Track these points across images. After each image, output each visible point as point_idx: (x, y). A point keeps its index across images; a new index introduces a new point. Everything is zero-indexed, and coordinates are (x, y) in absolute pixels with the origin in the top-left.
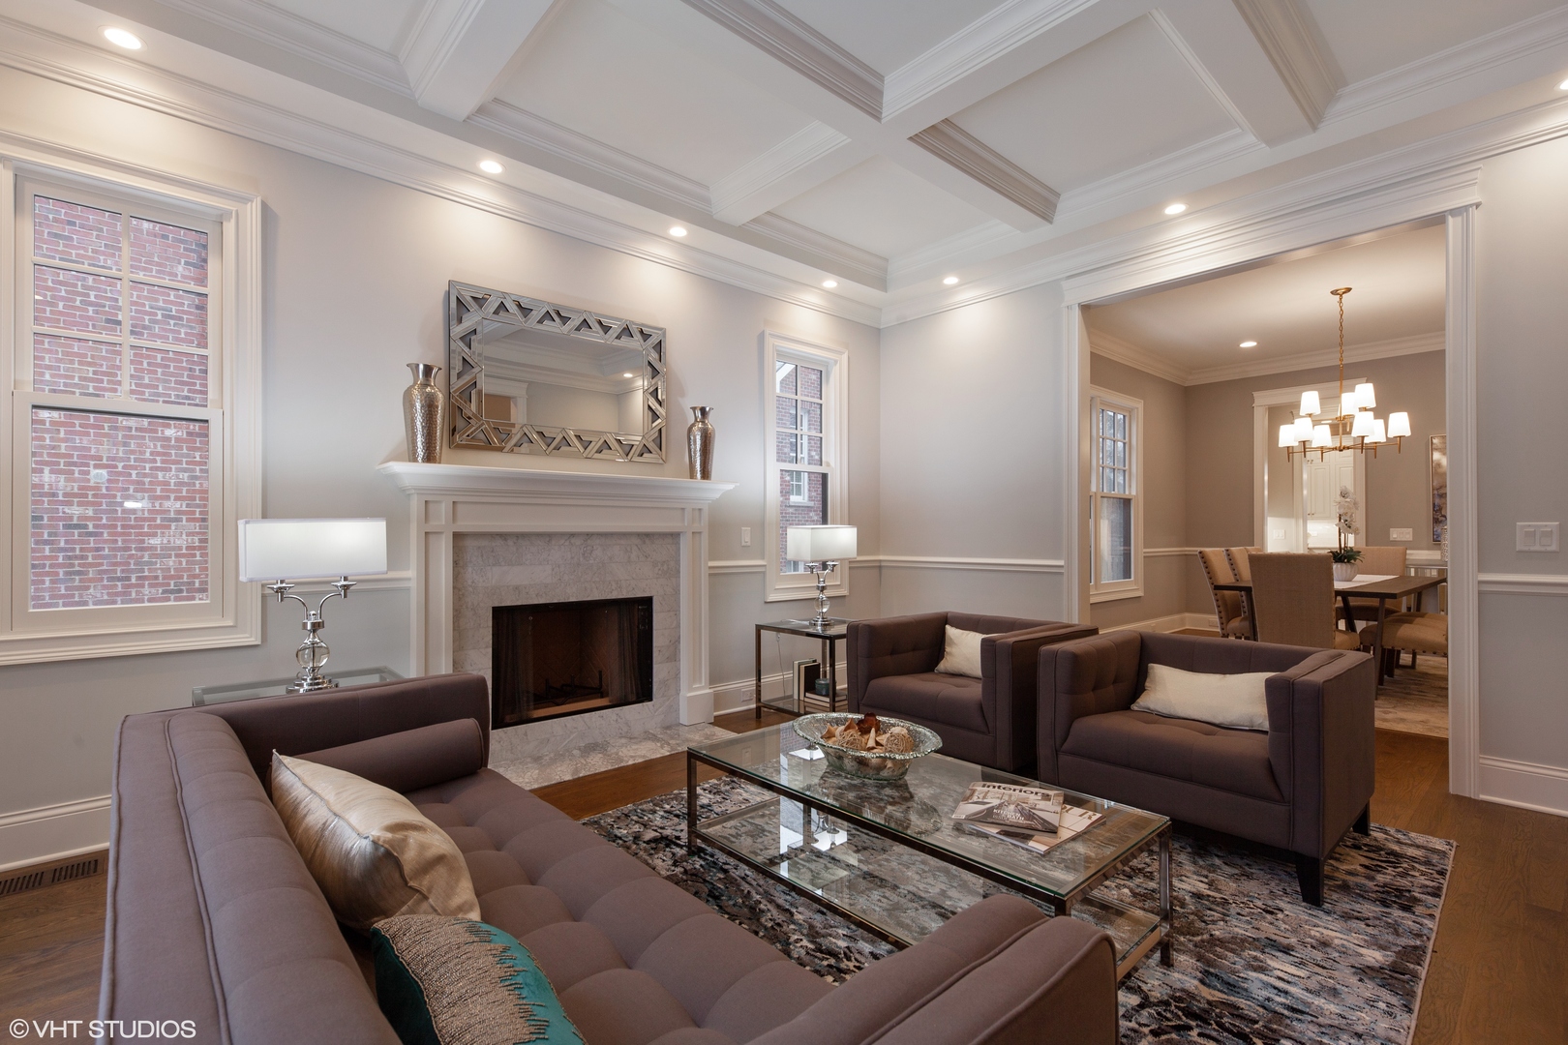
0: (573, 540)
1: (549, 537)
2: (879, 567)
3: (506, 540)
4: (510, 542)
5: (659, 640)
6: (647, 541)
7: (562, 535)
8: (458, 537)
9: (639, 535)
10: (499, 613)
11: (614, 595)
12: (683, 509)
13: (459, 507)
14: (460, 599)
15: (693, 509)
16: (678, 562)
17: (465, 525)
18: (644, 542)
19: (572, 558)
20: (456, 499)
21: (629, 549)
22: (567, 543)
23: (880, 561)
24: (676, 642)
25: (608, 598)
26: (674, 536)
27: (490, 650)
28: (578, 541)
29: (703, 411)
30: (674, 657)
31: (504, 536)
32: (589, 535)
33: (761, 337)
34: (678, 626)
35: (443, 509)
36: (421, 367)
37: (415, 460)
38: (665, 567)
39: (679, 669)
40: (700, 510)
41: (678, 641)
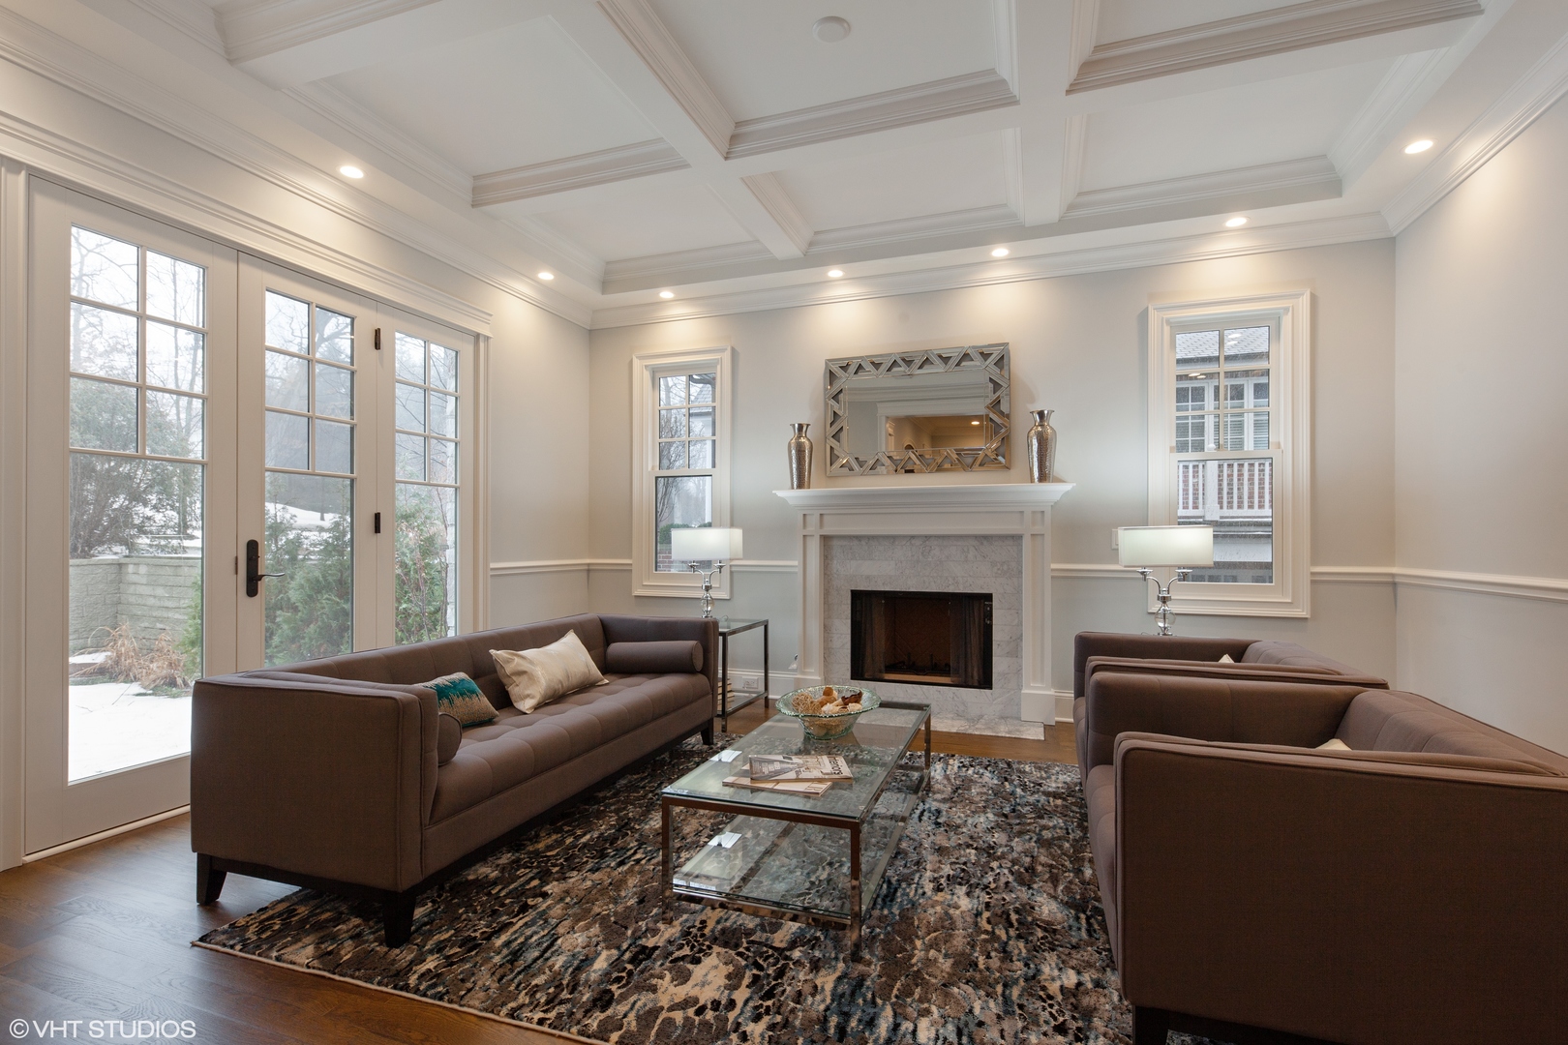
0: (913, 541)
1: (893, 539)
2: (1393, 584)
3: (860, 541)
4: (863, 543)
5: (998, 635)
6: (985, 543)
7: (904, 537)
8: (826, 539)
9: (976, 537)
10: (856, 595)
11: (951, 589)
12: (1022, 512)
13: (825, 517)
14: (829, 582)
15: (1034, 512)
16: (1020, 563)
17: (828, 530)
18: (982, 544)
19: (913, 556)
20: (822, 512)
21: (966, 550)
22: (908, 544)
23: (1393, 575)
24: (1017, 641)
25: (945, 591)
26: (1017, 538)
27: (849, 621)
28: (917, 542)
29: (1041, 414)
30: (1015, 652)
31: (859, 538)
32: (928, 537)
33: (1144, 317)
34: (1020, 624)
35: (814, 520)
36: (797, 426)
37: (793, 488)
38: (1005, 567)
39: (1021, 666)
40: (1043, 512)
41: (1020, 638)
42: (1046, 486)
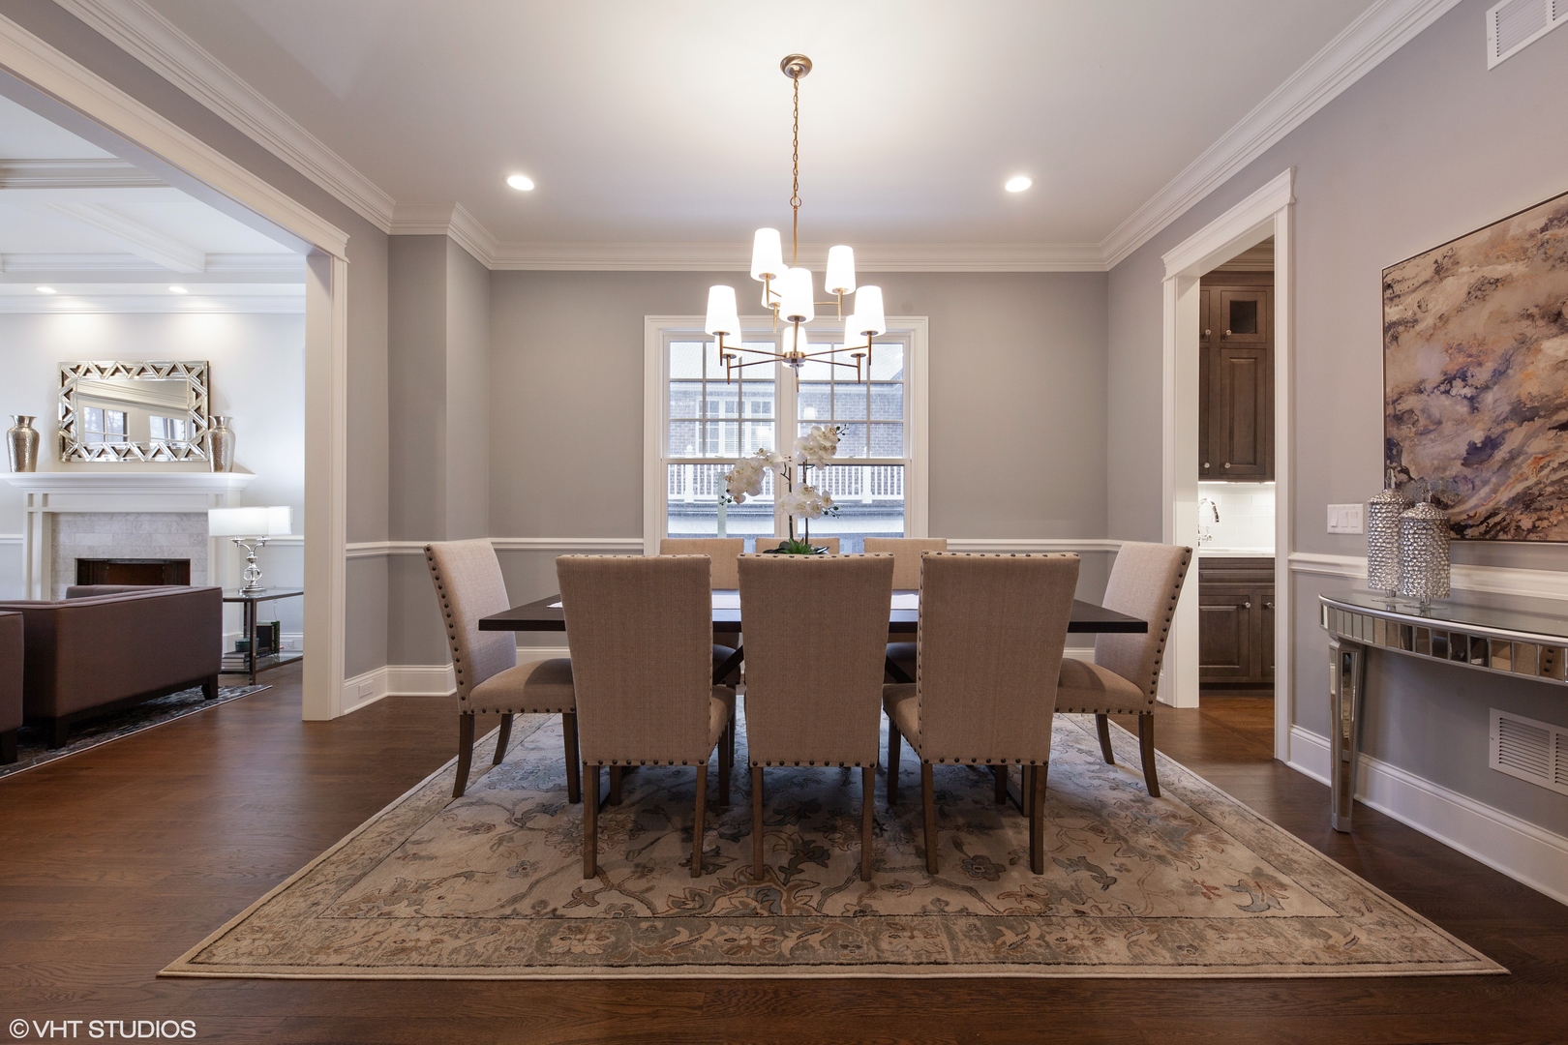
1: (111, 515)
3: (83, 517)
4: (86, 519)
6: (185, 519)
7: (119, 513)
8: (53, 515)
9: (179, 514)
11: (158, 556)
12: (208, 495)
13: (50, 497)
14: (56, 552)
15: (216, 496)
17: (52, 508)
18: (182, 520)
19: (126, 529)
20: (45, 492)
21: (169, 524)
25: (153, 558)
31: (82, 514)
32: (140, 514)
35: (38, 499)
38: (200, 538)
40: (222, 495)
42: (220, 475)
